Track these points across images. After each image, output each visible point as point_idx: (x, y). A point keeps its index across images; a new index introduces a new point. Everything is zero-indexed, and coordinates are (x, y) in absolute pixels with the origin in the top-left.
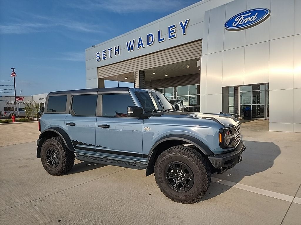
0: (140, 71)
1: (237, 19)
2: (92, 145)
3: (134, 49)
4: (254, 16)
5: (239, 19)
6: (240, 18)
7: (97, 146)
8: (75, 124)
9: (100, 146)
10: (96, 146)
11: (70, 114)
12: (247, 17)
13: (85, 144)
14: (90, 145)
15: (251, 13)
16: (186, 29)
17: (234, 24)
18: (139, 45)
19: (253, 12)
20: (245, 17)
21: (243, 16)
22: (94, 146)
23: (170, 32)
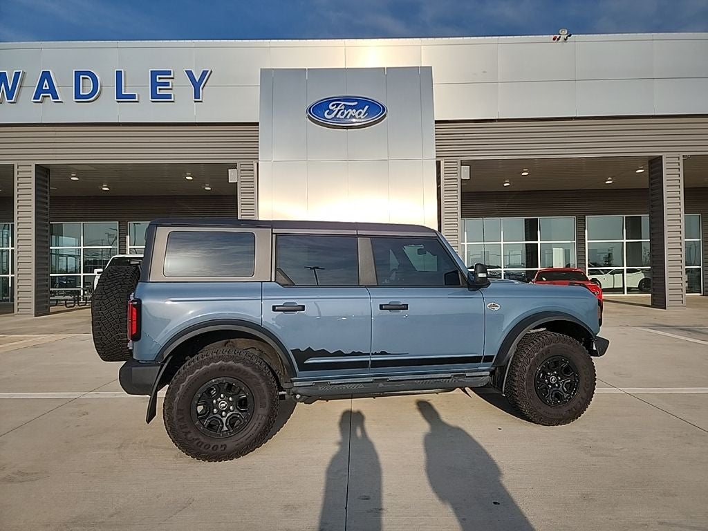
0: (36, 165)
1: (333, 105)
2: (359, 354)
3: (17, 98)
4: (363, 109)
5: (336, 107)
6: (338, 105)
7: (376, 354)
8: (304, 306)
9: (383, 353)
10: (372, 354)
11: (271, 281)
12: (351, 107)
13: (339, 354)
14: (353, 354)
15: (356, 103)
16: (203, 89)
17: (328, 114)
18: (40, 90)
19: (361, 103)
20: (347, 107)
21: (344, 105)
22: (368, 354)
23: (154, 84)
